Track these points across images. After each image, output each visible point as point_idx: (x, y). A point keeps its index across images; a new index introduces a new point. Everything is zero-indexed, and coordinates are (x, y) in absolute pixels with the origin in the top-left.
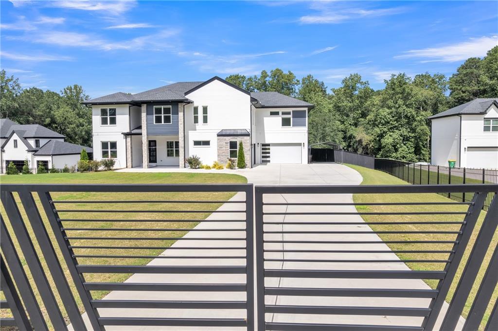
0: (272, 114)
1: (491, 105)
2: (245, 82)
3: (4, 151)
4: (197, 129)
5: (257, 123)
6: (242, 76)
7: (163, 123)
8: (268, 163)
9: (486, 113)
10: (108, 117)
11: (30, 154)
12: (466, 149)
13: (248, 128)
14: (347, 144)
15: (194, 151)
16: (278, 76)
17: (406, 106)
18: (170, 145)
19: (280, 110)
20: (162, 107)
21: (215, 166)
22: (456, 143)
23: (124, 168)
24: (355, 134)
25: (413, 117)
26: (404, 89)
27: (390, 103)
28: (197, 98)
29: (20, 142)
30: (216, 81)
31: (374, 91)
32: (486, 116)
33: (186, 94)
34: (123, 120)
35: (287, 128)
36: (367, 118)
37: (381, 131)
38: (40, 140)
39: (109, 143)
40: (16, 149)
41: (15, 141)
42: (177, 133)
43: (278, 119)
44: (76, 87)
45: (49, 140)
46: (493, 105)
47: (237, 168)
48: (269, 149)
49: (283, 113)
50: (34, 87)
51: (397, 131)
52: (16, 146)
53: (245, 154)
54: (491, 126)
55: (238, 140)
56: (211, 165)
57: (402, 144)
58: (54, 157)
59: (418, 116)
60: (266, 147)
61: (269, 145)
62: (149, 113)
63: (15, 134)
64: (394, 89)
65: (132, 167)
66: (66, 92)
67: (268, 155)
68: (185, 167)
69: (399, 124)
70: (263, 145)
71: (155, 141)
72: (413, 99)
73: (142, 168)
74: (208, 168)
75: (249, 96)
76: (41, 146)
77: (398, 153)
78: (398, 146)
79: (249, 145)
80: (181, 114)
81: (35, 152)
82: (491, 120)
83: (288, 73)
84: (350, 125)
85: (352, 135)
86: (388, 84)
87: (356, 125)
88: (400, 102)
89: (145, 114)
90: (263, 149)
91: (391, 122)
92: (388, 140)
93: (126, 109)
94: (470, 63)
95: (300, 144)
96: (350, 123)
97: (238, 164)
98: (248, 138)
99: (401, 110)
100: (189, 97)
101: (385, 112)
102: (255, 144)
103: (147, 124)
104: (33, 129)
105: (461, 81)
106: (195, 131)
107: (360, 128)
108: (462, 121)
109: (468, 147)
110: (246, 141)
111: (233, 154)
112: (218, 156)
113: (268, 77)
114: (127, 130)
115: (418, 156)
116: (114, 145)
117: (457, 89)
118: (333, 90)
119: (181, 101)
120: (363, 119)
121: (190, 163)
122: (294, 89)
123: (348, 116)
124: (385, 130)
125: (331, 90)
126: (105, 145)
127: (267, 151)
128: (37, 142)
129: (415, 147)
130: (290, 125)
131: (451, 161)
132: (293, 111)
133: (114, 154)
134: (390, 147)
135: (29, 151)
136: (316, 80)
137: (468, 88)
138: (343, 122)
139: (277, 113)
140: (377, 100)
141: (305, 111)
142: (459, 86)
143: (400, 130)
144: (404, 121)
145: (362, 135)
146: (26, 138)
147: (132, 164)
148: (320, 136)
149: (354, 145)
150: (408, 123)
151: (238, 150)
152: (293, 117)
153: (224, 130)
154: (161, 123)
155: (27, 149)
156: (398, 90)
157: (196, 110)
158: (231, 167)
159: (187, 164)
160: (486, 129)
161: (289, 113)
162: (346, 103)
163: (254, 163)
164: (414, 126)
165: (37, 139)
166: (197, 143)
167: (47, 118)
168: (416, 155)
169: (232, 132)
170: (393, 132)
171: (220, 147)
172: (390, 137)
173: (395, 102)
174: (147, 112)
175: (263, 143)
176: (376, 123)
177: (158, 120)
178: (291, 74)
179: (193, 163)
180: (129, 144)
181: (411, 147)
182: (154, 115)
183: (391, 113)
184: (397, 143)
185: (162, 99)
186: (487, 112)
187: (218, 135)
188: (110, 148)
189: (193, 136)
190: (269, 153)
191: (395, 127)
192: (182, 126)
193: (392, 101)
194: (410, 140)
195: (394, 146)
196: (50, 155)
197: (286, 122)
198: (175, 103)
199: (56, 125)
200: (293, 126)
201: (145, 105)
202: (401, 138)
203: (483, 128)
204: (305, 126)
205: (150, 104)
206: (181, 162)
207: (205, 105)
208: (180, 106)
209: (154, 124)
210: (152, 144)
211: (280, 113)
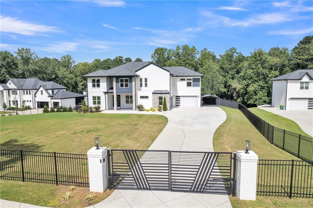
0: (181, 80)
1: (304, 75)
2: (166, 52)
3: (36, 97)
4: (142, 90)
5: (173, 85)
6: (165, 48)
7: (124, 87)
8: (179, 106)
9: (302, 80)
10: (96, 84)
11: (50, 98)
12: (290, 99)
13: (168, 90)
14: (227, 90)
15: (140, 102)
16: (186, 49)
17: (263, 68)
18: (127, 97)
19: (186, 78)
20: (124, 79)
21: (151, 110)
22: (284, 95)
23: (105, 110)
24: (232, 84)
25: (267, 75)
26: (262, 58)
27: (253, 66)
28: (142, 74)
29: (44, 92)
30: (152, 65)
31: (245, 57)
32: (302, 81)
33: (136, 71)
34: (104, 85)
35: (189, 88)
36: (240, 74)
37: (247, 83)
38: (54, 90)
39: (96, 97)
40: (42, 95)
41: (42, 91)
42: (132, 92)
43: (185, 83)
44: (68, 56)
45: (58, 90)
46: (306, 75)
47: (162, 110)
48: (179, 99)
49: (188, 80)
50: (45, 57)
51: (257, 83)
52: (42, 94)
53: (167, 103)
54: (304, 86)
55: (163, 96)
56: (149, 109)
57: (260, 91)
58: (62, 100)
59: (270, 74)
60: (178, 98)
61: (179, 97)
62: (117, 82)
63: (41, 87)
64: (256, 58)
65: (108, 110)
66: (62, 59)
67: (179, 102)
68: (136, 110)
69: (259, 79)
70: (176, 97)
71: (120, 95)
72: (267, 64)
73: (114, 110)
74: (148, 111)
75: (169, 73)
76: (55, 94)
77: (257, 96)
78: (257, 92)
79: (169, 98)
80: (133, 83)
81: (52, 97)
82: (305, 83)
83: (192, 47)
84: (230, 78)
85: (230, 85)
86: (252, 55)
87: (233, 78)
88: (259, 66)
89: (115, 82)
90: (176, 99)
91: (253, 78)
92: (251, 89)
93: (105, 79)
94: (306, 39)
95: (196, 96)
96: (229, 77)
97: (163, 108)
98: (168, 95)
99: (259, 71)
100: (138, 73)
101: (250, 72)
102: (172, 97)
103: (116, 88)
104: (50, 84)
105: (298, 52)
106: (141, 91)
107: (235, 81)
108: (288, 84)
109: (291, 98)
110: (167, 97)
111: (161, 103)
112: (153, 104)
113: (180, 50)
114: (106, 91)
115: (269, 98)
116: (99, 98)
117: (295, 57)
118: (220, 55)
119: (134, 76)
120: (237, 75)
121: (139, 108)
122: (196, 57)
123: (228, 73)
124: (250, 82)
125: (219, 55)
126: (94, 98)
127: (179, 100)
128: (53, 91)
129: (268, 93)
130: (191, 86)
131: (281, 105)
132: (193, 79)
133: (99, 103)
134: (252, 93)
135: (49, 97)
136: (209, 52)
137: (302, 57)
138: (225, 77)
139: (184, 80)
140: (246, 64)
141: (200, 78)
142: (297, 55)
143: (259, 82)
144: (261, 77)
145: (237, 85)
146: (47, 89)
147: (108, 108)
148: (210, 86)
149: (231, 91)
150: (264, 78)
151: (163, 101)
152: (193, 82)
153: (156, 90)
154: (123, 87)
155: (48, 95)
156: (258, 58)
157: (141, 80)
158: (160, 110)
159: (137, 109)
160: (302, 88)
161: (191, 80)
162: (227, 66)
163: (172, 107)
164: (267, 80)
165: (53, 90)
166: (142, 97)
167: (53, 75)
168: (268, 97)
169: (160, 92)
170: (254, 83)
171: (154, 100)
172: (252, 87)
173: (256, 66)
174: (116, 81)
175: (177, 95)
176: (245, 78)
177: (122, 85)
178: (194, 48)
179: (140, 108)
180: (107, 98)
181: (265, 92)
182: (120, 83)
183: (254, 72)
184: (257, 90)
185: (124, 75)
186: (302, 78)
187: (153, 93)
188: (97, 100)
189: (140, 94)
190: (180, 101)
191: (256, 80)
192: (134, 89)
193: (254, 65)
194: (265, 88)
195: (255, 92)
196: (60, 99)
197: (189, 84)
198: (131, 77)
199: (58, 79)
200: (193, 86)
201: (115, 78)
202: (259, 87)
203: (300, 87)
204: (200, 86)
205: (117, 77)
206: (134, 107)
207: (146, 77)
208: (133, 78)
209: (120, 87)
210: (119, 97)
211: (186, 80)
